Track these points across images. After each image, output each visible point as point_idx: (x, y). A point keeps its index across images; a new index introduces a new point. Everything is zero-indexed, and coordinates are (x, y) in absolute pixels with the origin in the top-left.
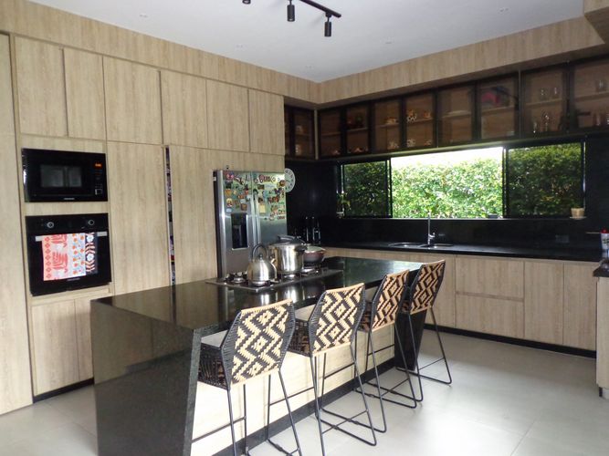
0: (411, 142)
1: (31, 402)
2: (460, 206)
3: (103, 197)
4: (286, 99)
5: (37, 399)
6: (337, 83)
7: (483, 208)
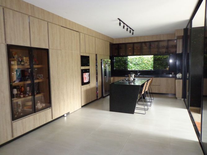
0: (135, 53)
1: (81, 107)
2: (136, 67)
3: (89, 66)
4: (110, 43)
5: (82, 107)
6: (119, 39)
7: (141, 68)
